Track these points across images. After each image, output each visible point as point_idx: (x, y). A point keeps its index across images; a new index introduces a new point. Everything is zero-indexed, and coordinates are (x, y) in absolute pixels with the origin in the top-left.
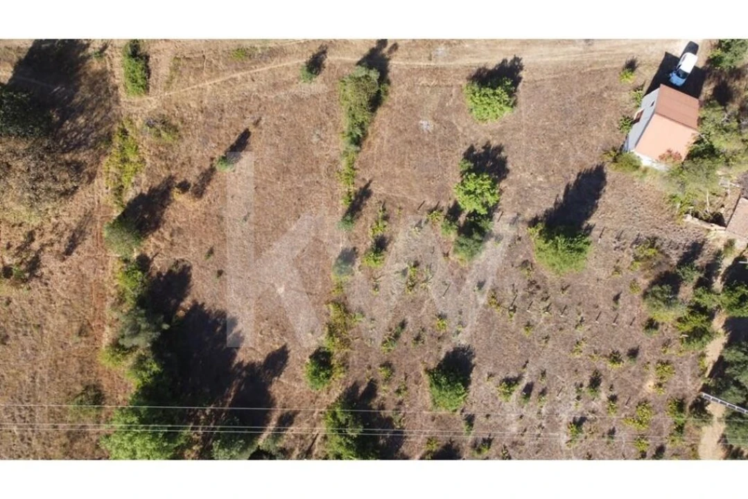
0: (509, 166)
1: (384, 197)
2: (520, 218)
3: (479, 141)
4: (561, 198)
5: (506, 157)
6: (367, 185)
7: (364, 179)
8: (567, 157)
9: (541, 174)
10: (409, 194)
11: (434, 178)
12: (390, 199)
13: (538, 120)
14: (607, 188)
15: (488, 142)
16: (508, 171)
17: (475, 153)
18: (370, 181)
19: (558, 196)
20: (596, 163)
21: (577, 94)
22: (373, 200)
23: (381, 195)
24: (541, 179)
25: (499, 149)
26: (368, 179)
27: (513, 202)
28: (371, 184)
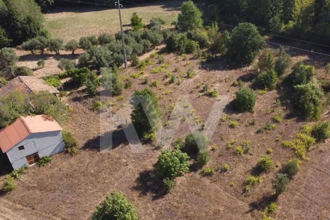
0: (137, 176)
1: (240, 198)
2: (154, 148)
3: (145, 200)
4: (121, 146)
5: (135, 181)
6: (251, 211)
7: (253, 216)
8: (98, 162)
9: (120, 162)
10: (220, 191)
11: (196, 193)
12: (236, 195)
13: (93, 193)
14: (91, 138)
15: (140, 196)
16: (140, 174)
17: (155, 195)
18: (247, 213)
19: (122, 147)
20: (83, 152)
21: (51, 196)
22: (250, 200)
23: (243, 200)
24: (124, 160)
25: (136, 188)
26: (249, 215)
27: (151, 157)
28: (248, 210)
